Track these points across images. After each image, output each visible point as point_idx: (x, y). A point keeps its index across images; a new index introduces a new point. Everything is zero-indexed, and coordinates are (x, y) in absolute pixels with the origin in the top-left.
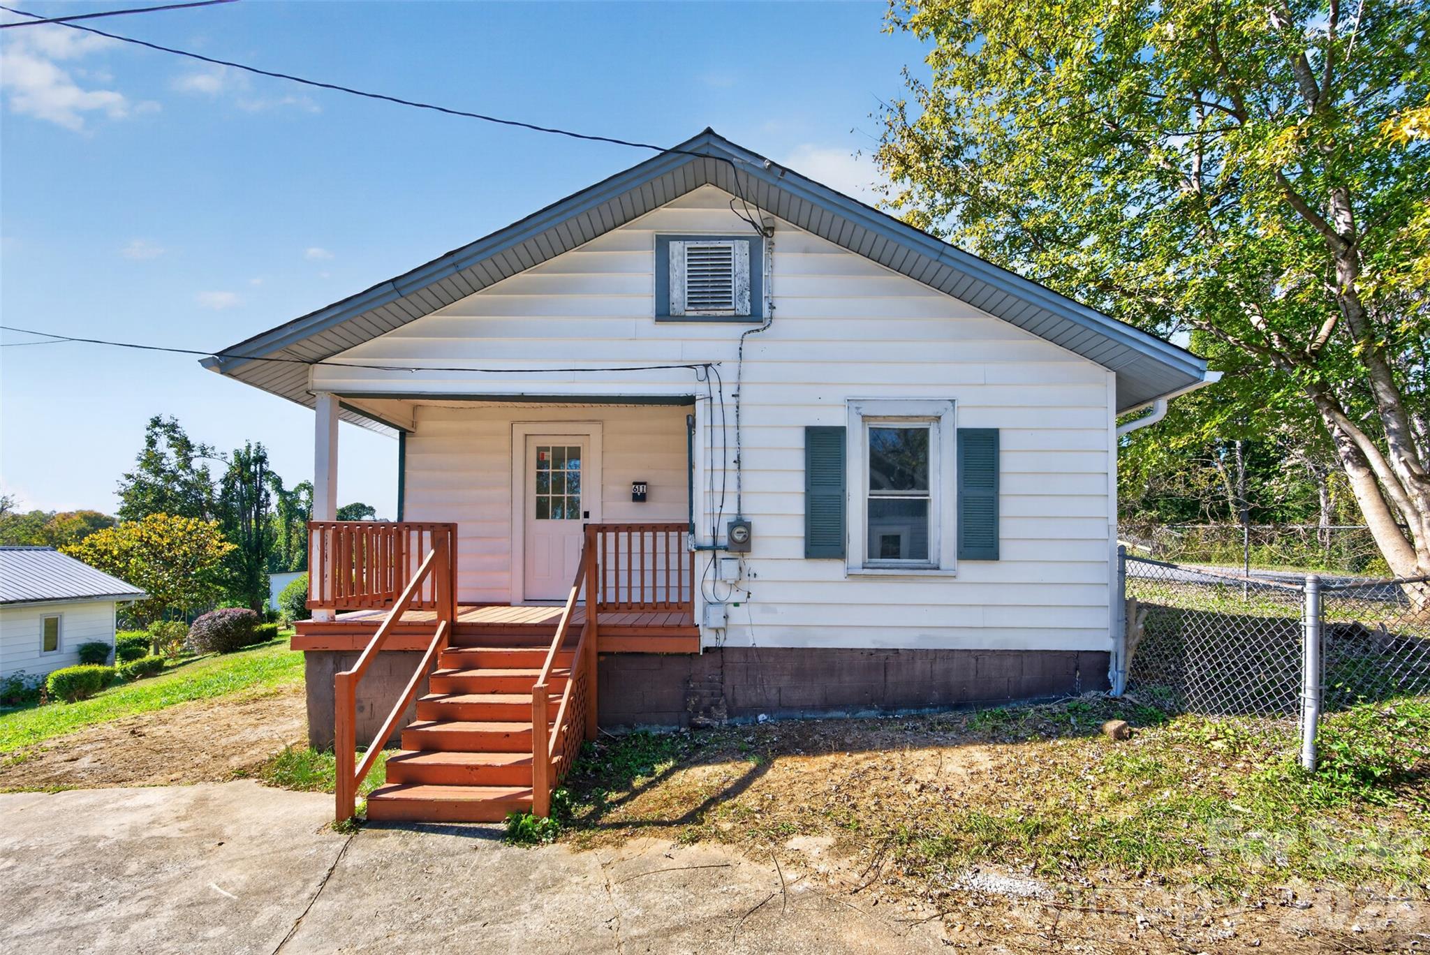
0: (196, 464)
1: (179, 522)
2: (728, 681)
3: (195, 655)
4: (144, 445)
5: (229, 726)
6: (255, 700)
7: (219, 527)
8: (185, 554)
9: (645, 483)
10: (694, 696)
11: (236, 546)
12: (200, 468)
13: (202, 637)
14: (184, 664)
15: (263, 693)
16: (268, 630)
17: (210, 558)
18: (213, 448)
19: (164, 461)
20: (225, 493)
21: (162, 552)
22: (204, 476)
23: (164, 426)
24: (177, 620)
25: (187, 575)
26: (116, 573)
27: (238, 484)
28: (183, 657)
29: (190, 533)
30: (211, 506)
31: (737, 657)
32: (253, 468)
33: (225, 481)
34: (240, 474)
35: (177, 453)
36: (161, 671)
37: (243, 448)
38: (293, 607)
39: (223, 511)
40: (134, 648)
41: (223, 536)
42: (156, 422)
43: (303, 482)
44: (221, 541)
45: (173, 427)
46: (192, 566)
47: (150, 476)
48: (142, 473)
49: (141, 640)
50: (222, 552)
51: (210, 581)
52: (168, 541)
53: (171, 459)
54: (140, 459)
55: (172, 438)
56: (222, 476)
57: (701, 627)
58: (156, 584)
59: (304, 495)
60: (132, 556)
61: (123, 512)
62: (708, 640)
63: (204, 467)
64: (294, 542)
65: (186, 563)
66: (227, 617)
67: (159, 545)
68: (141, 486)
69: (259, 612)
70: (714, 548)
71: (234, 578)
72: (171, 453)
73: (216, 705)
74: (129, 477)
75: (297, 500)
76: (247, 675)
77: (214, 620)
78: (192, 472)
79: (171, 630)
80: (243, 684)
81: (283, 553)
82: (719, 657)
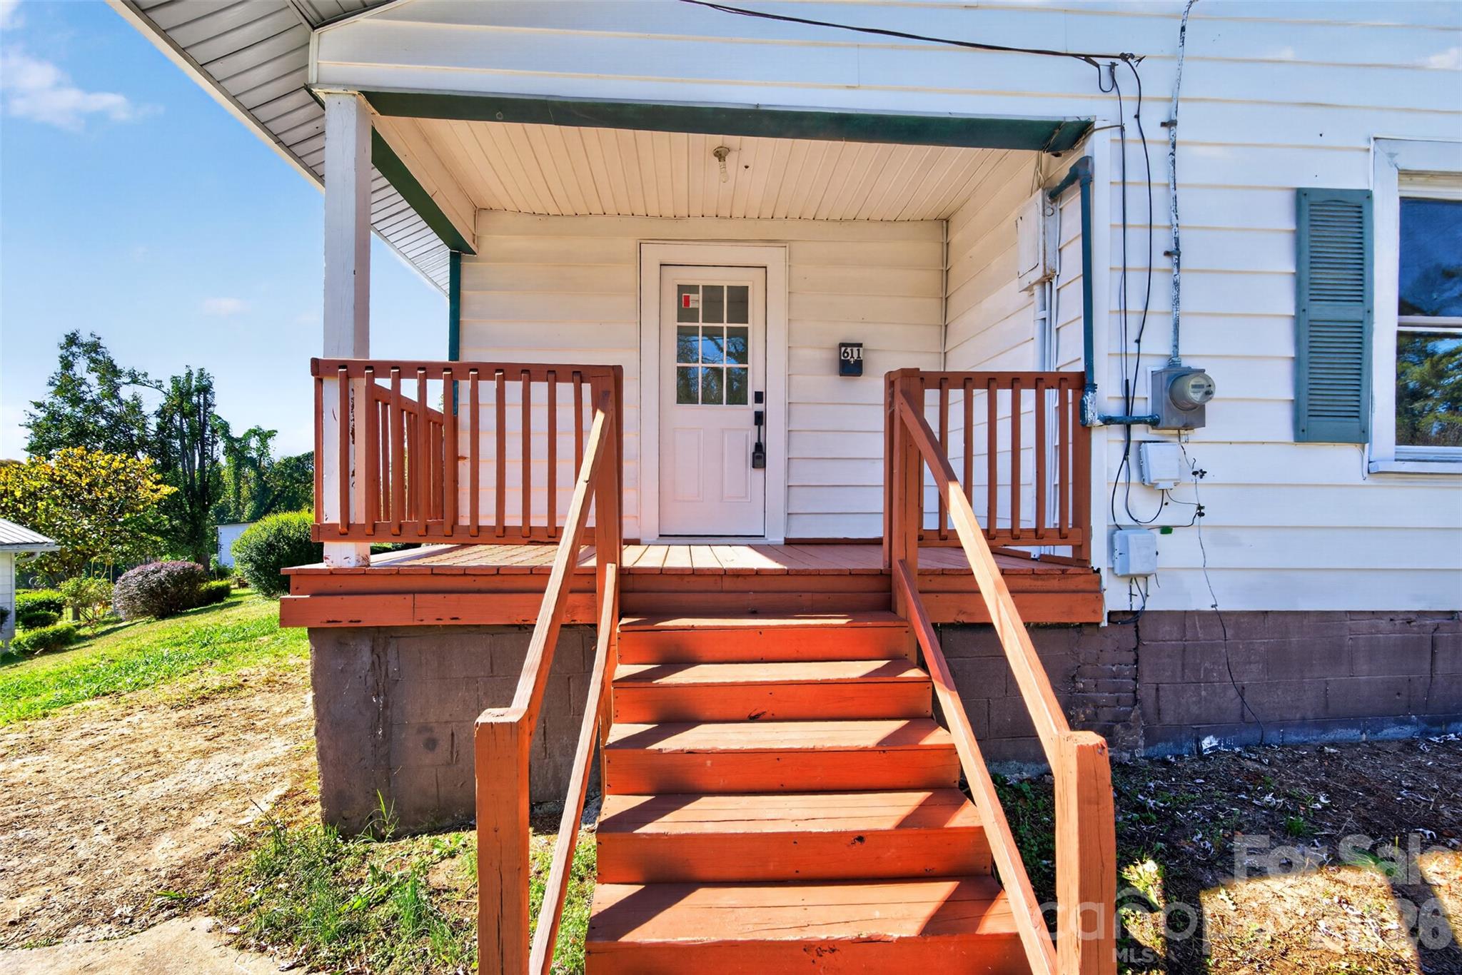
0: (126, 393)
1: (101, 459)
2: (1147, 677)
3: (121, 621)
4: (57, 367)
5: (156, 753)
6: (204, 700)
7: (155, 466)
8: (111, 498)
9: (860, 345)
10: (1085, 705)
11: (176, 489)
12: (130, 399)
13: (131, 598)
14: (108, 632)
15: (217, 685)
16: (218, 588)
17: (143, 503)
18: (145, 375)
19: (84, 388)
20: (161, 428)
21: (78, 495)
22: (135, 407)
23: (82, 345)
24: (99, 576)
25: (113, 523)
26: (21, 520)
27: (177, 418)
28: (106, 623)
29: (116, 472)
30: (144, 444)
31: (1167, 631)
32: (195, 399)
33: (160, 414)
34: (180, 406)
35: (100, 378)
36: (72, 643)
37: (182, 374)
38: (251, 560)
39: (160, 449)
40: (40, 612)
41: (159, 477)
42: (72, 340)
43: (253, 428)
44: (157, 483)
45: (94, 348)
46: (119, 512)
47: (66, 406)
48: (56, 401)
49: (51, 602)
50: (157, 496)
51: (143, 531)
52: (88, 481)
53: (93, 386)
54: (51, 384)
55: (93, 361)
56: (157, 408)
57: (1104, 573)
58: (73, 534)
59: (254, 442)
60: (42, 499)
61: (32, 449)
62: (1116, 597)
63: (135, 398)
64: (245, 492)
65: (112, 508)
66: (163, 572)
67: (76, 485)
68: (54, 416)
69: (207, 567)
70: (1127, 421)
71: (174, 528)
72: (92, 378)
73: (137, 708)
74: (38, 405)
75: (247, 447)
76: (192, 652)
77: (147, 576)
78: (120, 402)
79: (91, 590)
80: (184, 668)
81: (232, 506)
82: (1131, 628)
